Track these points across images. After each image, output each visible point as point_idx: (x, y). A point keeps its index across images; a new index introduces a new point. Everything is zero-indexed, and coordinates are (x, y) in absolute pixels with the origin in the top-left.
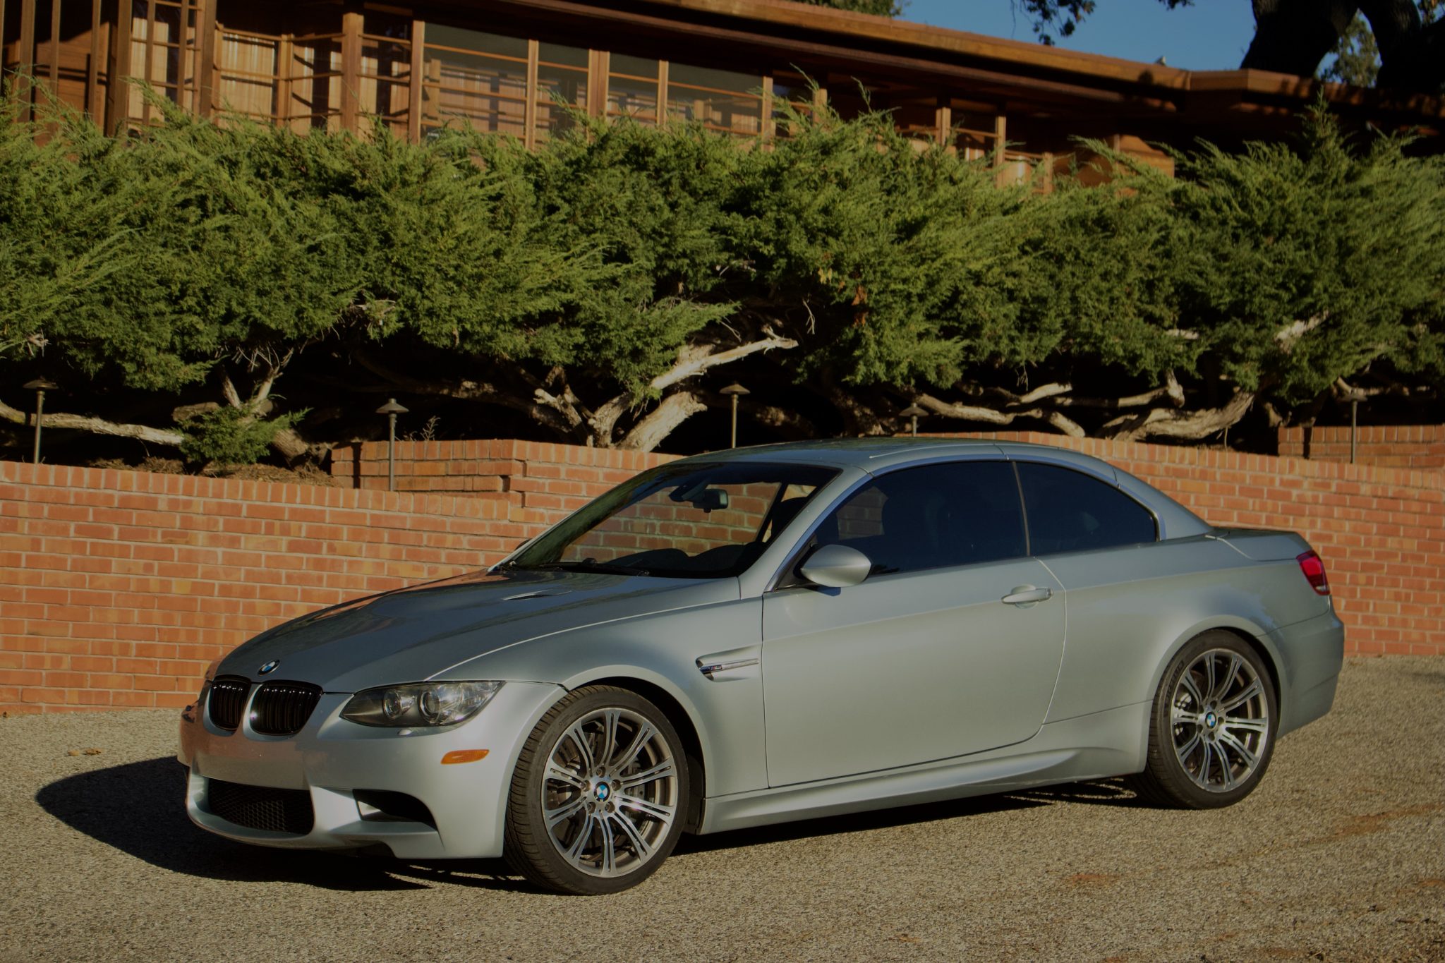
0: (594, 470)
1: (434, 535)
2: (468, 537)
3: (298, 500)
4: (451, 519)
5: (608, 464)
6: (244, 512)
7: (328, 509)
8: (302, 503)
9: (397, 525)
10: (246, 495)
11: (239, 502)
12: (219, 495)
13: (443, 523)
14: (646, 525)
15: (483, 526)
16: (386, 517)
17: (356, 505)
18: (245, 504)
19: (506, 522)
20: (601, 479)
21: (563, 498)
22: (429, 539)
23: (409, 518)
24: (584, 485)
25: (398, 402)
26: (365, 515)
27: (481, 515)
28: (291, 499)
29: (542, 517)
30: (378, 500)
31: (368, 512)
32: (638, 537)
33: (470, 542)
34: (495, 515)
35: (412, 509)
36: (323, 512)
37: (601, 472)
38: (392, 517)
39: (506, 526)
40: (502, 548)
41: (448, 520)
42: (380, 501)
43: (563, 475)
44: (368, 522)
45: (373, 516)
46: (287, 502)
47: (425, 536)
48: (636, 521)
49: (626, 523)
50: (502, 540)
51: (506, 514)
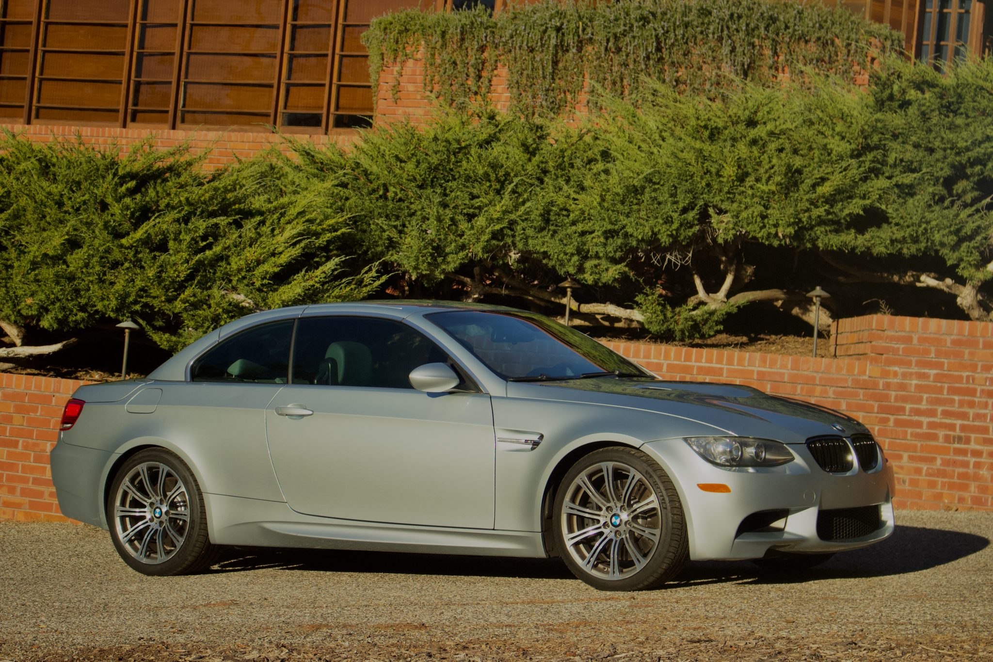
0: (943, 337)
1: (806, 386)
2: (832, 389)
3: (704, 360)
4: (820, 375)
5: (955, 332)
6: (665, 369)
7: (725, 367)
8: (707, 362)
9: (778, 378)
10: (667, 357)
11: (662, 361)
12: (648, 357)
13: (814, 378)
14: (986, 379)
15: (846, 380)
16: (769, 373)
17: (746, 364)
18: (665, 363)
19: (866, 377)
20: (949, 344)
21: (914, 360)
22: (802, 389)
23: (787, 373)
24: (933, 349)
25: (823, 289)
26: (753, 371)
27: (844, 372)
28: (698, 360)
29: (895, 374)
30: (764, 361)
31: (756, 369)
32: (979, 389)
33: (834, 392)
34: (856, 372)
35: (789, 367)
36: (721, 369)
37: (949, 339)
38: (774, 373)
39: (864, 380)
40: (861, 397)
41: (818, 376)
42: (765, 362)
43: (915, 341)
44: (755, 376)
45: (759, 372)
46: (696, 361)
47: (799, 387)
48: (977, 375)
49: (968, 377)
50: (861, 392)
51: (864, 373)
